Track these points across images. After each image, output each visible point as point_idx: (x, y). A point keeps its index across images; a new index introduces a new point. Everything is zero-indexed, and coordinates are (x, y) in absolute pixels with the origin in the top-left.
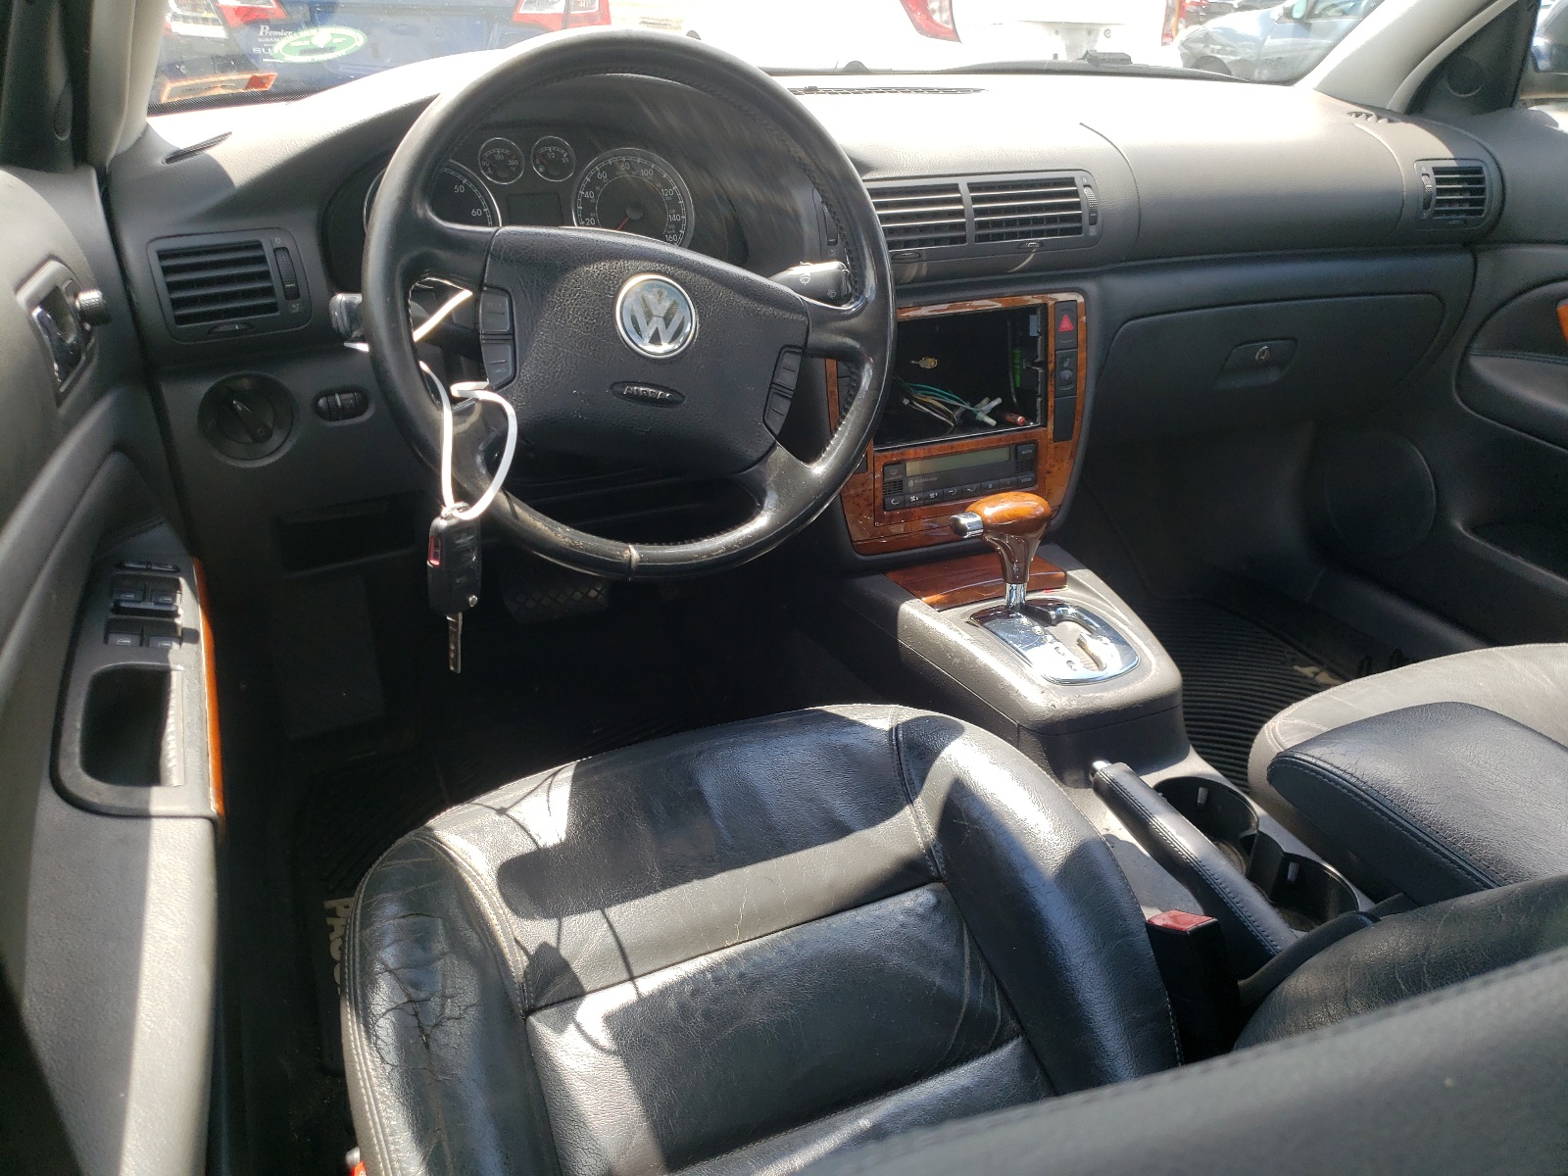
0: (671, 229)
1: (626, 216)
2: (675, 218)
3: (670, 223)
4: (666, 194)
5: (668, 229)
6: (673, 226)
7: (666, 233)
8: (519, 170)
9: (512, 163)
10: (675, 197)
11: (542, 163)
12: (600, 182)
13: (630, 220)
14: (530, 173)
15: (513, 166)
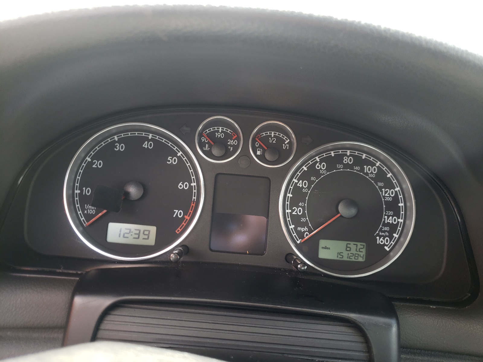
0: (385, 232)
1: (338, 212)
2: (390, 220)
3: (385, 225)
4: (387, 194)
5: (381, 231)
6: (387, 229)
7: (378, 235)
8: (236, 148)
9: (231, 142)
10: (396, 199)
11: (260, 146)
12: (317, 173)
13: (341, 216)
14: (245, 153)
15: (231, 145)
